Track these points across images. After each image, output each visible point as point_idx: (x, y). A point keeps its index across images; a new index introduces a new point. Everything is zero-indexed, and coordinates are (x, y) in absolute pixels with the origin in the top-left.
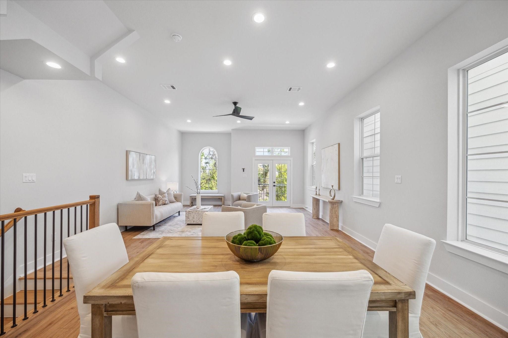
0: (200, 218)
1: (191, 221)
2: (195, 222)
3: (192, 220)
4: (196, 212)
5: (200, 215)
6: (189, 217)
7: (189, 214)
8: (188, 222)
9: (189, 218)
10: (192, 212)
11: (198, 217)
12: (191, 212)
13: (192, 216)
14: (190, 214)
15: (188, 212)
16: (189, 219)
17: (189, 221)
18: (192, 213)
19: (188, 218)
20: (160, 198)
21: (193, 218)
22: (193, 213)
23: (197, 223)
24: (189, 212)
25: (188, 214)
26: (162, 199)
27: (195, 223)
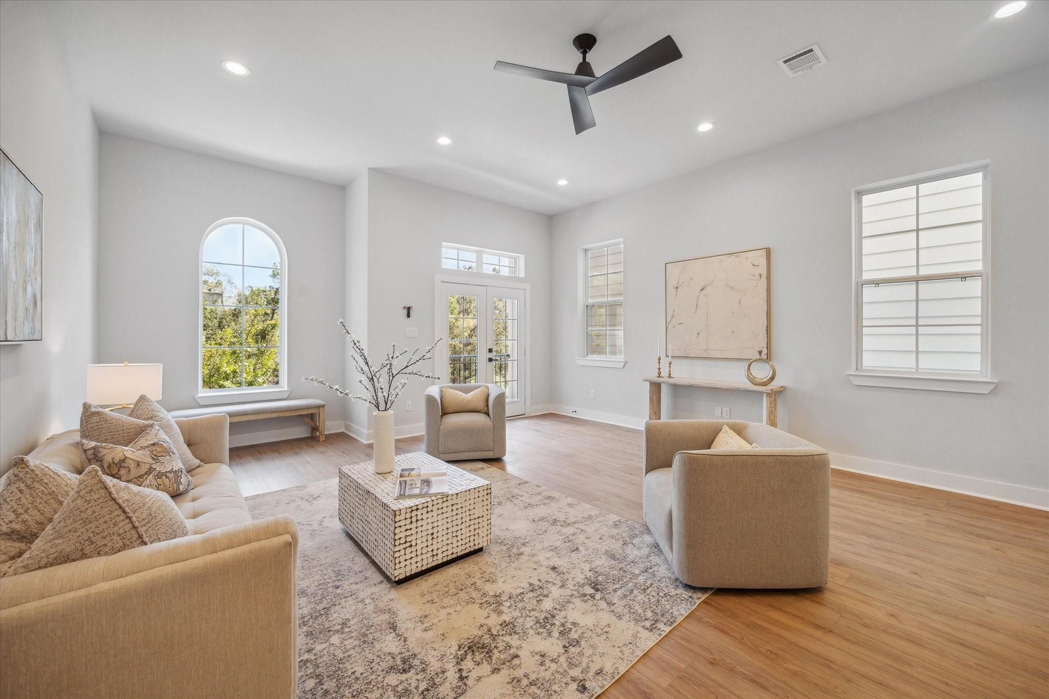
0: (463, 526)
1: (419, 559)
2: (440, 556)
3: (424, 551)
4: (445, 505)
5: (459, 511)
6: (413, 537)
7: (414, 525)
8: (408, 569)
9: (413, 543)
10: (425, 510)
11: (454, 523)
12: (419, 513)
13: (424, 528)
14: (419, 523)
15: (408, 516)
16: (413, 549)
17: (413, 561)
18: (425, 517)
19: (408, 544)
20: (132, 465)
21: (430, 537)
22: (430, 515)
23: (450, 558)
24: (414, 513)
25: (408, 527)
26: (151, 470)
27: (439, 560)
